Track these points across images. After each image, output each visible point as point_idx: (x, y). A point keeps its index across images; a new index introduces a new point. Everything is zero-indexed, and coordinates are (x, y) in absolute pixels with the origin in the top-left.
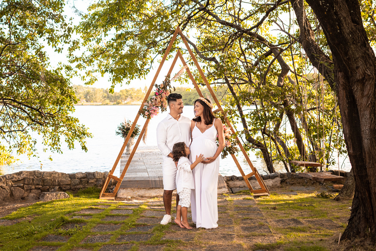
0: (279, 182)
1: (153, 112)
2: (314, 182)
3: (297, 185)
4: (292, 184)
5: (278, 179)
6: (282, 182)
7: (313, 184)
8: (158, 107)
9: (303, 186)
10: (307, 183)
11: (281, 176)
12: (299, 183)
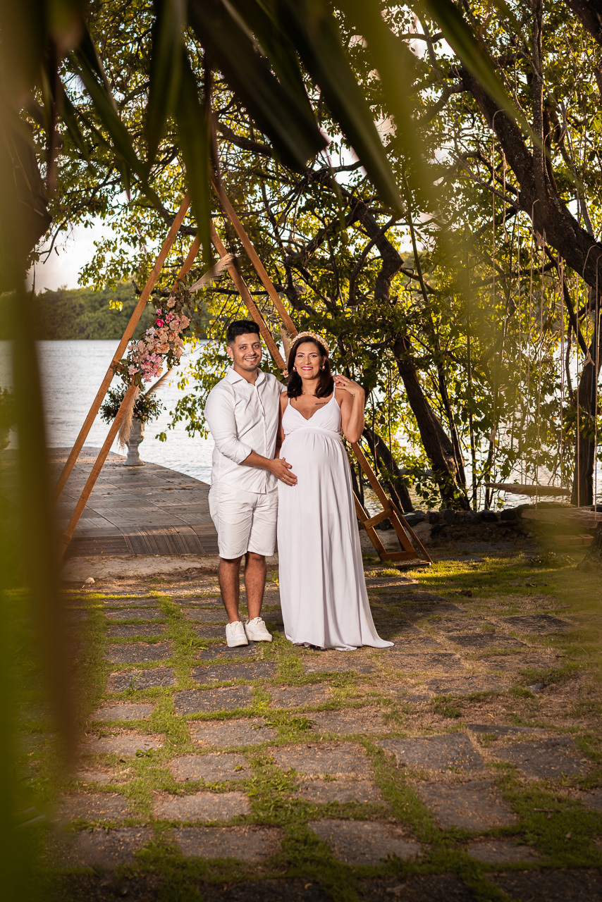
0: (428, 534)
1: (149, 367)
2: (507, 532)
3: (470, 538)
4: (458, 538)
5: (426, 526)
6: (434, 533)
7: (504, 536)
8: (160, 355)
9: (484, 540)
10: (491, 534)
11: (431, 518)
12: (474, 535)
